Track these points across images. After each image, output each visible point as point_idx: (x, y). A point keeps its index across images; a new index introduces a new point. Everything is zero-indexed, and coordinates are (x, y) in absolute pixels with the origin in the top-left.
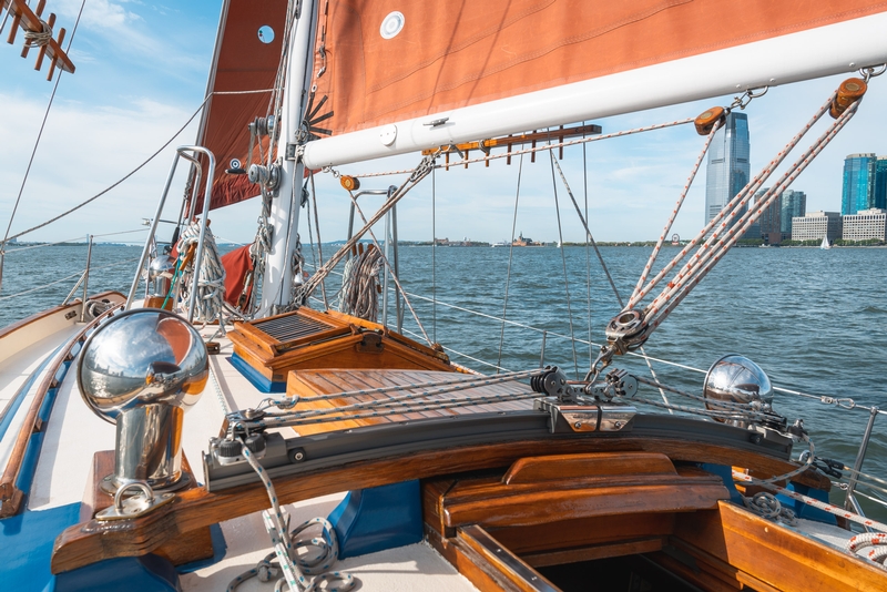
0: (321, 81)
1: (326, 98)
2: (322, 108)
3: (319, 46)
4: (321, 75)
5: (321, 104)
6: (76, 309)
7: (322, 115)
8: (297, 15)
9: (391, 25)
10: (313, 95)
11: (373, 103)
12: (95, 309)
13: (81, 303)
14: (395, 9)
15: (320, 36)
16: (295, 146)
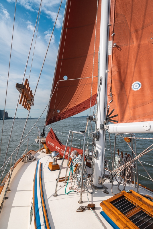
0: (111, 104)
1: (114, 110)
2: (113, 113)
3: (109, 93)
4: (111, 102)
5: (112, 112)
6: (24, 158)
7: (113, 115)
8: (101, 84)
9: (136, 86)
10: (108, 109)
11: (134, 113)
12: (29, 158)
13: (26, 156)
14: (137, 81)
15: (109, 90)
16: (104, 125)
